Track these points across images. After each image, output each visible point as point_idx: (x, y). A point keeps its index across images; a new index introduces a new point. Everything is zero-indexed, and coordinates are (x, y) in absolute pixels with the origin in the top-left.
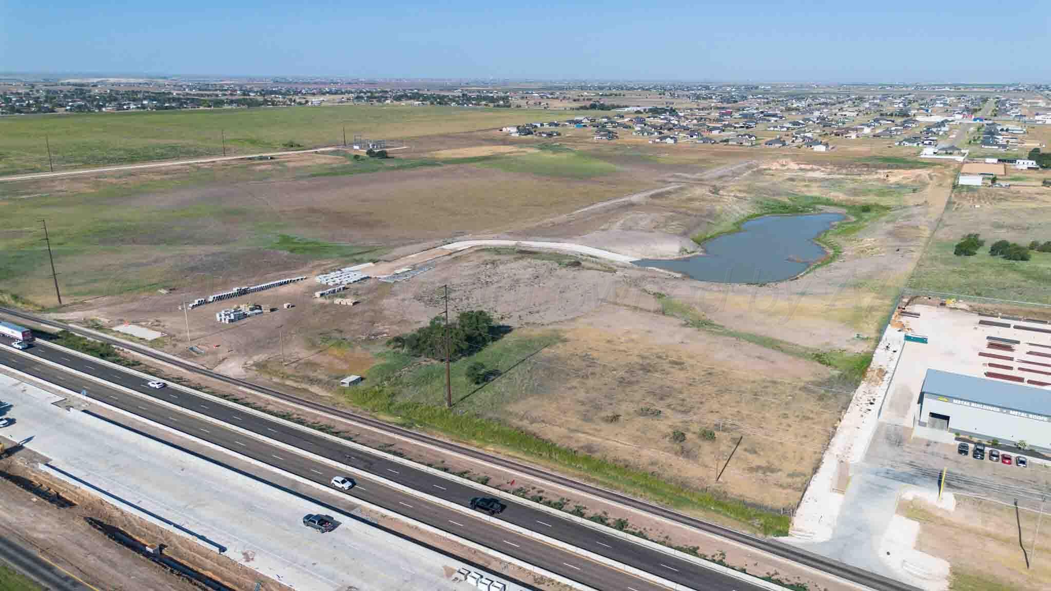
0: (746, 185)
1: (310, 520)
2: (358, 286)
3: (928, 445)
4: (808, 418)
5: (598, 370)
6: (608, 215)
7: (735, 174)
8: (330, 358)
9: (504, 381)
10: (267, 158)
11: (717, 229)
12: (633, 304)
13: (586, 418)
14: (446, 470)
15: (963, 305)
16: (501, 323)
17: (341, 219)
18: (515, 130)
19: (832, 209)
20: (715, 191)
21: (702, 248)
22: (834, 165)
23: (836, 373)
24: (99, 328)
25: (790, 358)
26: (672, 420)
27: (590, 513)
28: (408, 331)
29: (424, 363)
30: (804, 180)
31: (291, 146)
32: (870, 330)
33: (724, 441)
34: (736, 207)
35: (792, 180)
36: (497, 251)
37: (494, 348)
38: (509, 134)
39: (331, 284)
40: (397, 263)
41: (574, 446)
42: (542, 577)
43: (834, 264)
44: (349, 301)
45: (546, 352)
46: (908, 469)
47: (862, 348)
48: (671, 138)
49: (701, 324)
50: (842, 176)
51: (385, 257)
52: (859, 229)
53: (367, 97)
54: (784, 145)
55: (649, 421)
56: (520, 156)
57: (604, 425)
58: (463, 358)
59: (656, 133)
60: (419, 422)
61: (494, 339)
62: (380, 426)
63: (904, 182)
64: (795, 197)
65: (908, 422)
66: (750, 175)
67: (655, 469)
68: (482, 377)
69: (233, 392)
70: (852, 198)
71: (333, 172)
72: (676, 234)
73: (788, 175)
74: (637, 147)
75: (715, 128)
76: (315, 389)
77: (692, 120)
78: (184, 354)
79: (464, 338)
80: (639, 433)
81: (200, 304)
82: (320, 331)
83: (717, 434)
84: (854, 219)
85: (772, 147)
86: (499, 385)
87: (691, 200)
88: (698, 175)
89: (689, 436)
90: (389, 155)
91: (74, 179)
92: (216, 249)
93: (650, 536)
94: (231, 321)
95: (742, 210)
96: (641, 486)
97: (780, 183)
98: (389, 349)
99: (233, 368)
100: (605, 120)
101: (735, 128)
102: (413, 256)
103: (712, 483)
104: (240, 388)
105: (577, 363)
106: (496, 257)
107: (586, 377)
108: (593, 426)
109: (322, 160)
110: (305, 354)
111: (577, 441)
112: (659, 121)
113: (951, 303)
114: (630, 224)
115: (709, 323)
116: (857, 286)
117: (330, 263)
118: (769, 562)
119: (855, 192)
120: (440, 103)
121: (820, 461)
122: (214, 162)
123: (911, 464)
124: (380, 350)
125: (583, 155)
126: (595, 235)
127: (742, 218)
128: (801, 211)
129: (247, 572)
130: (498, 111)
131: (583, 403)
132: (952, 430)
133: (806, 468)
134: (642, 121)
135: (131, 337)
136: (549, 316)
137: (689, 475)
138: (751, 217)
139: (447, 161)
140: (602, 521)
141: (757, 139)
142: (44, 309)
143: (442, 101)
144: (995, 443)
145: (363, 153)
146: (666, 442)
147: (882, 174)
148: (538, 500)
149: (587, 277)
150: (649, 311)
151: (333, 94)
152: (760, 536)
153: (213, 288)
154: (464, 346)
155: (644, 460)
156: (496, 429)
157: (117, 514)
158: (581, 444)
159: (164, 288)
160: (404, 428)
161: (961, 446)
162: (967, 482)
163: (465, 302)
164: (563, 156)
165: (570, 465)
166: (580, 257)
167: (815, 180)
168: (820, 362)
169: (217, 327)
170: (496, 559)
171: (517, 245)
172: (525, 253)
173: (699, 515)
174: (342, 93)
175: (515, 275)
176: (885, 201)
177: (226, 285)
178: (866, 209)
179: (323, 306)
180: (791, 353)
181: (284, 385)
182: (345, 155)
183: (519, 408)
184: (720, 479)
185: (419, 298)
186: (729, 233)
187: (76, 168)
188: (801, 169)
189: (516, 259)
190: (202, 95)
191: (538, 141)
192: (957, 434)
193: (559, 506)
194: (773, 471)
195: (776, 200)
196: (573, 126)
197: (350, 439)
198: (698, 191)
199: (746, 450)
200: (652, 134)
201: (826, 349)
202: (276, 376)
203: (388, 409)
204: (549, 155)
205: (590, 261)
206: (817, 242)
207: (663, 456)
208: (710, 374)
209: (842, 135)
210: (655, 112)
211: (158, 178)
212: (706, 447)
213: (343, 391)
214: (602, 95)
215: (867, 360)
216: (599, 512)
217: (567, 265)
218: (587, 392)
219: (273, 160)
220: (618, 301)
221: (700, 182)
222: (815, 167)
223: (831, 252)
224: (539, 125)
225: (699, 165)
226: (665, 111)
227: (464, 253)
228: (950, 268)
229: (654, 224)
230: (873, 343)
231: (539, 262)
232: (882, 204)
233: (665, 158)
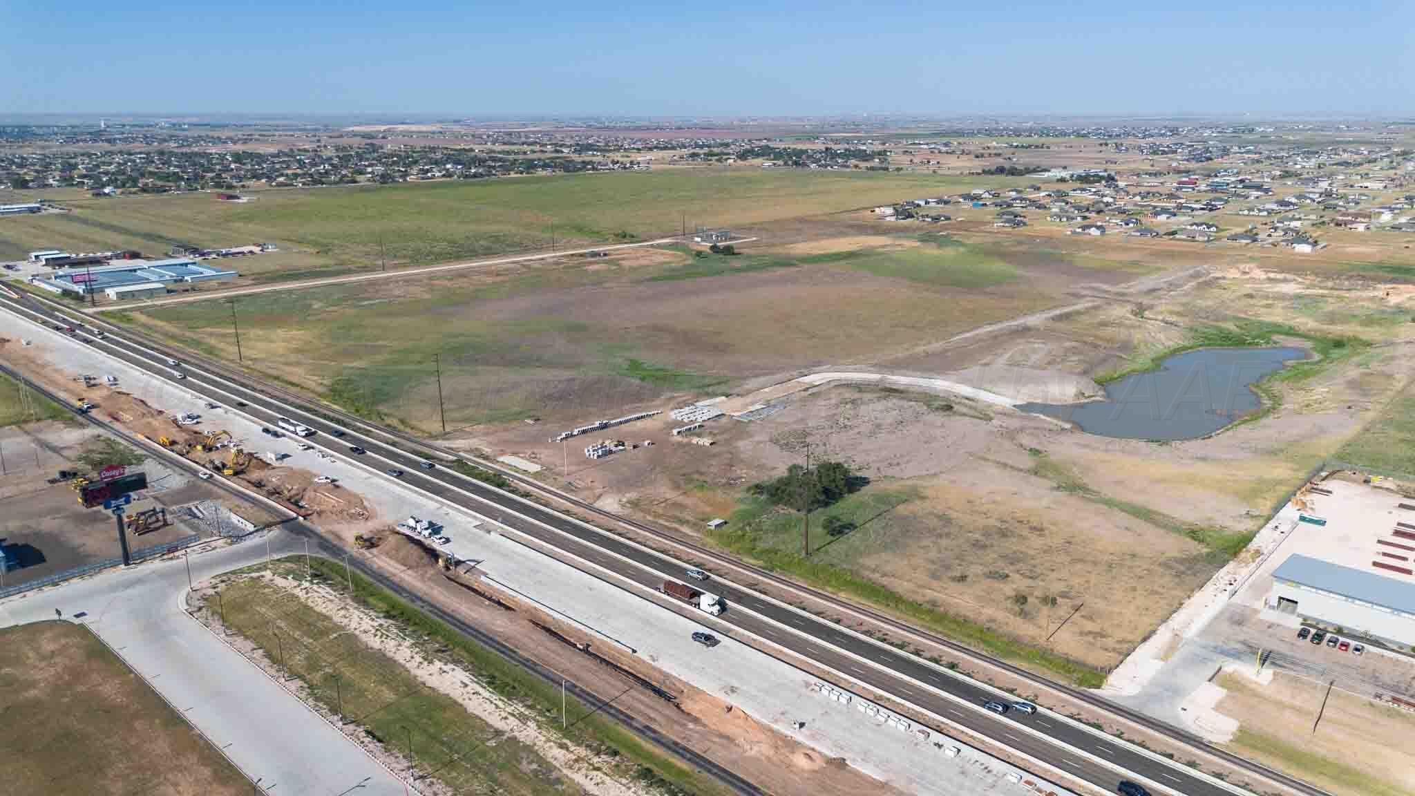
0: (1183, 305)
1: (697, 636)
2: (713, 424)
3: (1269, 627)
4: (1157, 593)
5: (953, 530)
6: (996, 342)
7: (1172, 286)
8: (694, 501)
9: (858, 535)
10: (599, 255)
11: (1129, 367)
12: (1003, 461)
13: (934, 576)
14: (804, 609)
15: (1390, 483)
16: (859, 474)
17: (689, 340)
18: (890, 211)
19: (1292, 342)
20: (1140, 311)
21: (1105, 390)
22: (1317, 275)
23: (1205, 550)
24: (486, 458)
25: (1162, 531)
26: (1018, 583)
27: (927, 654)
28: (765, 478)
29: (782, 512)
30: (1267, 298)
31: (623, 237)
32: (1265, 506)
33: (1064, 607)
34: (1162, 336)
35: (1250, 296)
36: (860, 387)
37: (851, 500)
38: (883, 217)
39: (686, 420)
40: (749, 399)
41: (920, 599)
42: (881, 696)
43: (1264, 421)
44: (706, 441)
45: (901, 509)
46: (1238, 646)
47: (1245, 526)
48: (1098, 228)
49: (1074, 488)
50: (1325, 292)
51: (737, 390)
52: (1318, 372)
53: (705, 154)
54: (1255, 240)
55: (997, 585)
56: (894, 252)
57: (953, 584)
58: (820, 510)
59: (1079, 218)
60: (780, 568)
61: (851, 491)
62: (747, 567)
63: (1407, 305)
64: (1245, 324)
65: (1259, 605)
66: (1193, 289)
67: (994, 626)
68: (838, 529)
69: (616, 527)
70: (1325, 327)
71: (671, 275)
72: (1072, 373)
73: (1248, 288)
74: (1049, 239)
75: (1165, 211)
76: (686, 529)
77: (1134, 195)
78: (565, 489)
79: (821, 489)
80: (983, 594)
81: (567, 437)
82: (681, 472)
83: (1059, 600)
84: (1317, 357)
85: (1236, 244)
86: (854, 538)
87: (1104, 324)
88: (1121, 288)
89: (1030, 600)
90: (736, 251)
91: (408, 281)
92: (567, 374)
93: (976, 677)
94: (599, 457)
95: (1167, 340)
96: (977, 638)
97: (1233, 301)
98: (747, 495)
99: (610, 503)
100: (1013, 194)
101: (1193, 210)
102: (766, 390)
103: (1042, 641)
104: (621, 523)
105: (934, 522)
106: (857, 395)
107: (940, 536)
108: (941, 584)
109: (660, 257)
110: (672, 495)
111: (924, 596)
112: (1086, 197)
113: (1376, 480)
114: (1018, 358)
115: (1085, 489)
116: (1272, 453)
117: (681, 395)
118: (1074, 705)
119: (1332, 318)
120: (796, 163)
121: (1153, 632)
122: (542, 259)
123: (1244, 643)
124: (738, 496)
125: (978, 251)
126: (974, 371)
127: (1166, 351)
128: (1249, 344)
129: (654, 669)
130: (871, 178)
131: (933, 562)
132: (1299, 615)
133: (1138, 636)
134: (1061, 196)
135: (517, 469)
136: (910, 470)
137: (1021, 633)
138: (1174, 352)
139: (806, 260)
140: (937, 661)
141: (1219, 230)
142: (431, 436)
143: (797, 159)
144: (1340, 631)
145: (706, 246)
146: (1009, 604)
147: (1380, 290)
148: (884, 640)
149: (958, 424)
150: (1021, 470)
151: (662, 149)
152: (1074, 686)
153: (573, 420)
154: (822, 498)
155: (984, 618)
156: (849, 579)
157: (548, 619)
158: (927, 599)
159: (529, 417)
160: (767, 570)
161: (1303, 630)
162: (1293, 663)
163: (822, 448)
164: (949, 252)
165: (914, 615)
166: (953, 398)
167: (1283, 297)
168: (1193, 538)
169: (586, 461)
170: (845, 680)
171: (881, 380)
172: (892, 392)
173: (1024, 666)
174: (673, 148)
175: (876, 418)
176: (1367, 333)
177: (586, 417)
178: (1339, 344)
179: (680, 444)
180: (1165, 527)
181: (656, 523)
182: (685, 249)
183: (870, 562)
184: (1051, 639)
185: (775, 441)
186: (1146, 371)
187: (405, 266)
188: (1270, 280)
189: (879, 399)
190: (508, 153)
191: (919, 229)
192: (1305, 620)
193: (901, 647)
194: (1103, 636)
195: (1217, 328)
196: (968, 205)
197: (721, 576)
198: (1120, 312)
199: (1083, 616)
200: (1073, 219)
201: (1204, 525)
202: (650, 514)
203: (750, 552)
204: (931, 251)
205: (966, 406)
206: (1255, 390)
207: (1000, 615)
208: (1069, 543)
209: (1346, 225)
210: (1085, 179)
211: (489, 280)
212: (1045, 610)
213: (711, 533)
214: (1017, 147)
215: (1247, 539)
216: (935, 655)
217: (937, 409)
218: (940, 552)
219: (606, 258)
220: (988, 456)
221: (1121, 298)
222: (1289, 276)
223: (1267, 403)
224: (922, 203)
225: (1129, 270)
226: (1099, 179)
227: (824, 388)
228: (1401, 435)
229: (1049, 358)
230: (1262, 521)
231: (906, 404)
232: (1364, 337)
233: (1085, 257)
